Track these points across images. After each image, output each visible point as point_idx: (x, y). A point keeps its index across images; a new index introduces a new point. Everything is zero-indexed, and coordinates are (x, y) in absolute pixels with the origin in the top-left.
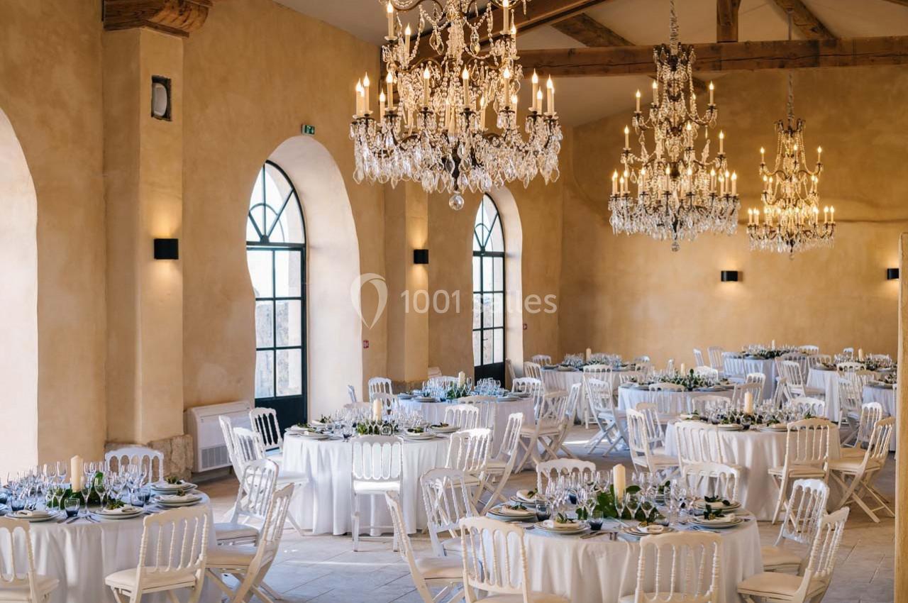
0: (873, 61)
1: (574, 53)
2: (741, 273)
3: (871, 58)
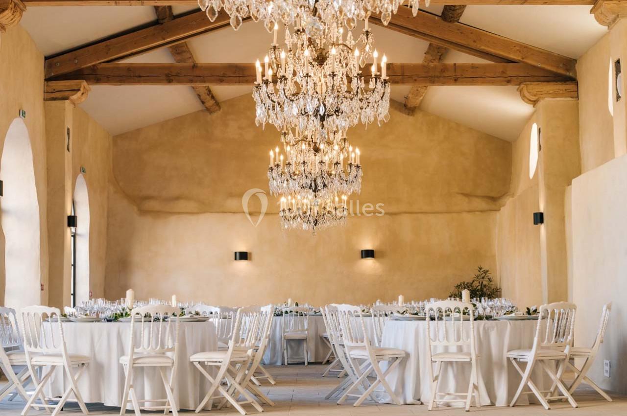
0: (415, 80)
1: (197, 67)
2: (251, 254)
3: (414, 78)
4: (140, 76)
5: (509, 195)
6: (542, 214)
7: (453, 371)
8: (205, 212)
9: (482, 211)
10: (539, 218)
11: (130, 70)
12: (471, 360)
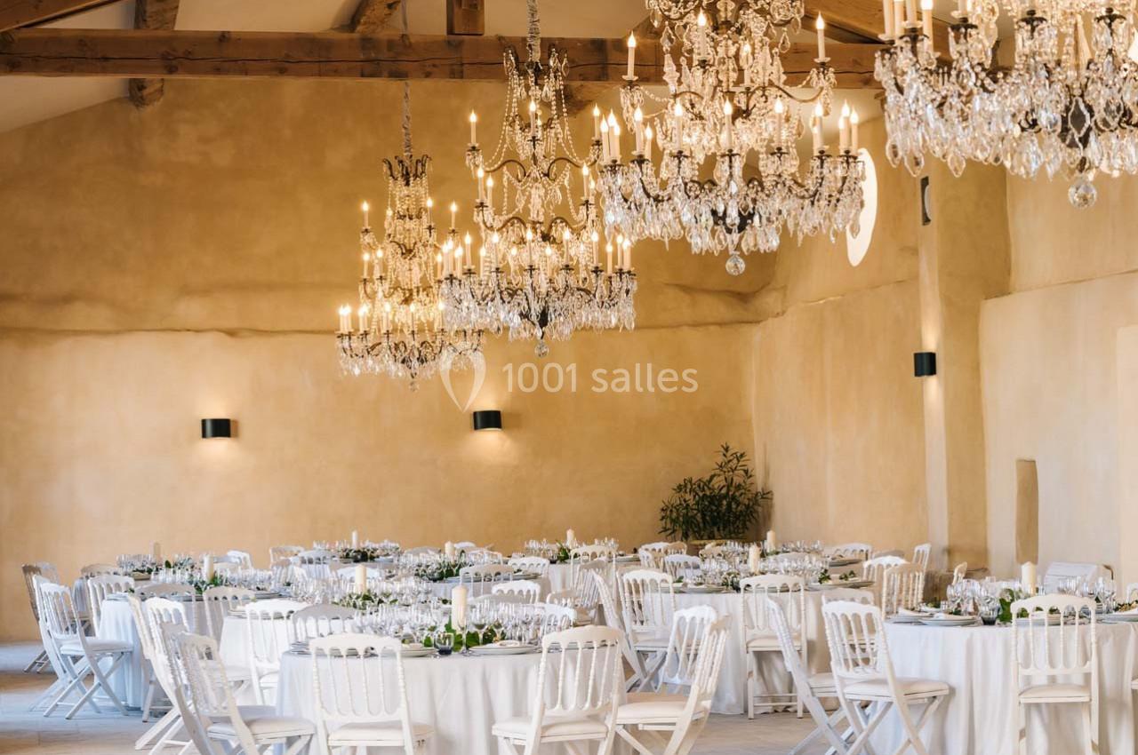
2: (237, 422)
4: (106, 59)
5: (775, 289)
6: (932, 356)
7: (1042, 720)
8: (130, 330)
9: (721, 324)
10: (926, 364)
11: (86, 45)
12: (1091, 700)
